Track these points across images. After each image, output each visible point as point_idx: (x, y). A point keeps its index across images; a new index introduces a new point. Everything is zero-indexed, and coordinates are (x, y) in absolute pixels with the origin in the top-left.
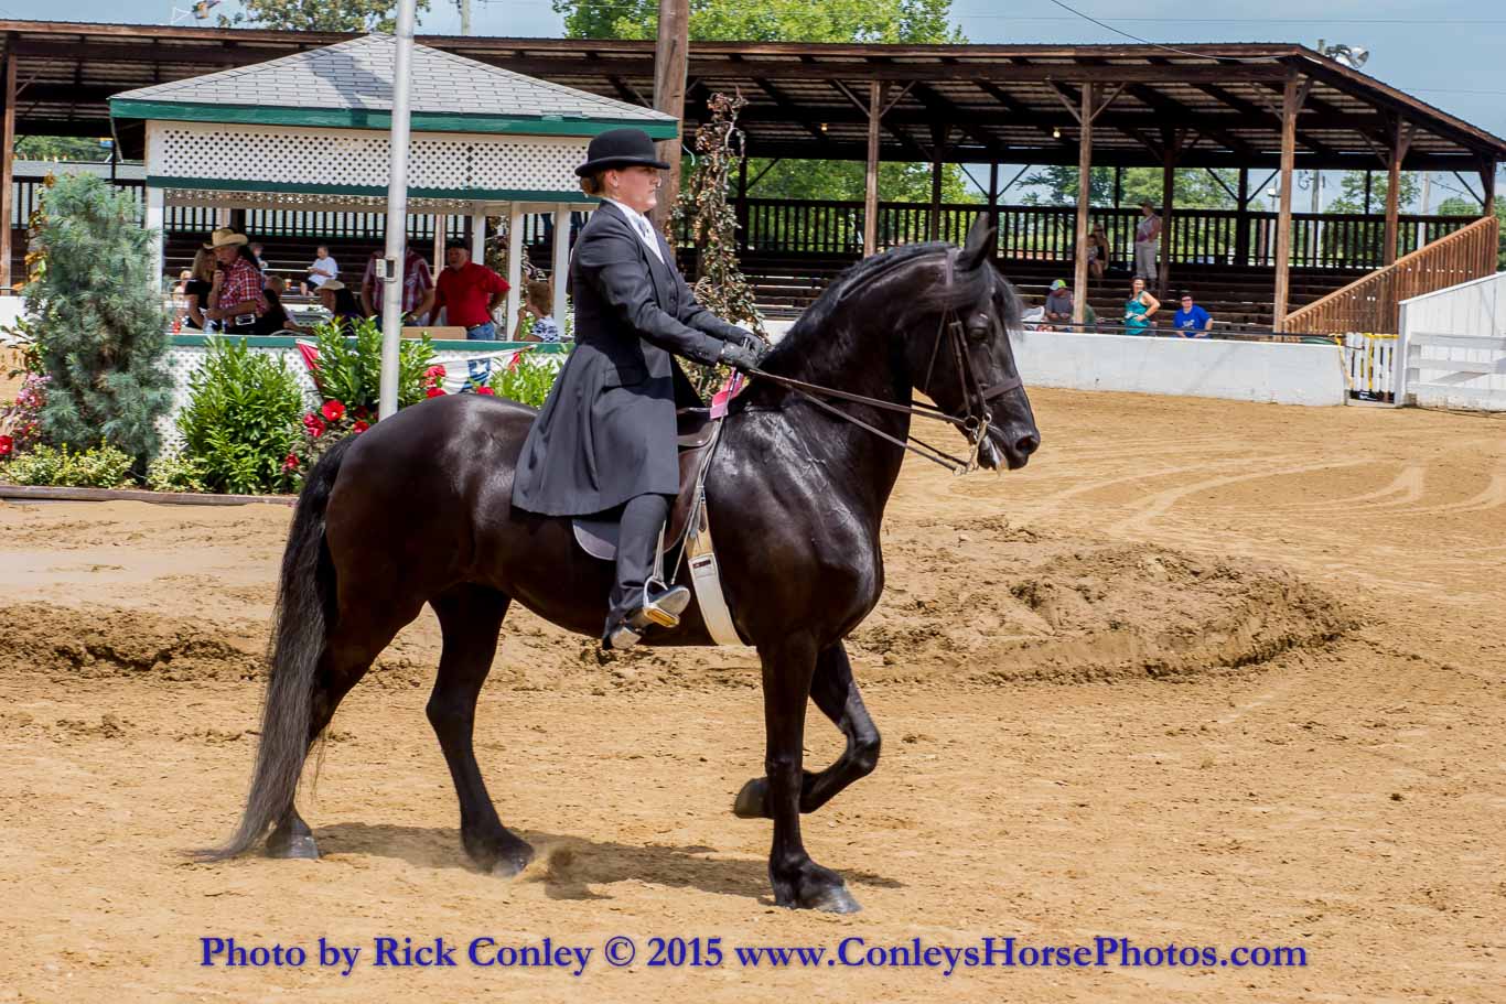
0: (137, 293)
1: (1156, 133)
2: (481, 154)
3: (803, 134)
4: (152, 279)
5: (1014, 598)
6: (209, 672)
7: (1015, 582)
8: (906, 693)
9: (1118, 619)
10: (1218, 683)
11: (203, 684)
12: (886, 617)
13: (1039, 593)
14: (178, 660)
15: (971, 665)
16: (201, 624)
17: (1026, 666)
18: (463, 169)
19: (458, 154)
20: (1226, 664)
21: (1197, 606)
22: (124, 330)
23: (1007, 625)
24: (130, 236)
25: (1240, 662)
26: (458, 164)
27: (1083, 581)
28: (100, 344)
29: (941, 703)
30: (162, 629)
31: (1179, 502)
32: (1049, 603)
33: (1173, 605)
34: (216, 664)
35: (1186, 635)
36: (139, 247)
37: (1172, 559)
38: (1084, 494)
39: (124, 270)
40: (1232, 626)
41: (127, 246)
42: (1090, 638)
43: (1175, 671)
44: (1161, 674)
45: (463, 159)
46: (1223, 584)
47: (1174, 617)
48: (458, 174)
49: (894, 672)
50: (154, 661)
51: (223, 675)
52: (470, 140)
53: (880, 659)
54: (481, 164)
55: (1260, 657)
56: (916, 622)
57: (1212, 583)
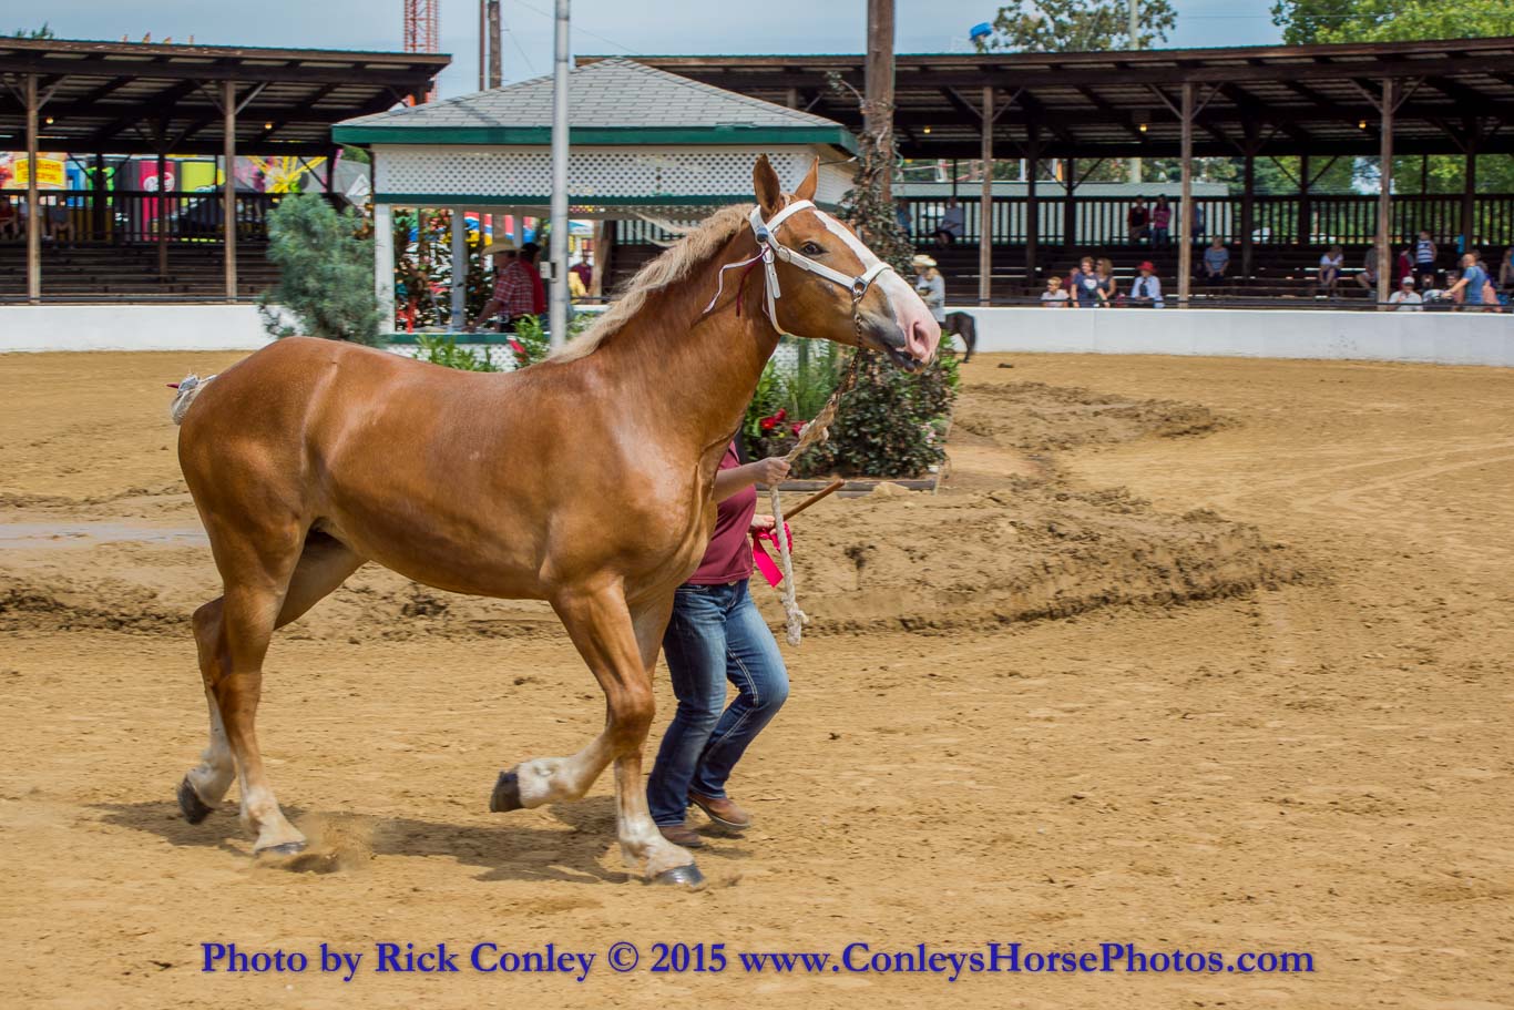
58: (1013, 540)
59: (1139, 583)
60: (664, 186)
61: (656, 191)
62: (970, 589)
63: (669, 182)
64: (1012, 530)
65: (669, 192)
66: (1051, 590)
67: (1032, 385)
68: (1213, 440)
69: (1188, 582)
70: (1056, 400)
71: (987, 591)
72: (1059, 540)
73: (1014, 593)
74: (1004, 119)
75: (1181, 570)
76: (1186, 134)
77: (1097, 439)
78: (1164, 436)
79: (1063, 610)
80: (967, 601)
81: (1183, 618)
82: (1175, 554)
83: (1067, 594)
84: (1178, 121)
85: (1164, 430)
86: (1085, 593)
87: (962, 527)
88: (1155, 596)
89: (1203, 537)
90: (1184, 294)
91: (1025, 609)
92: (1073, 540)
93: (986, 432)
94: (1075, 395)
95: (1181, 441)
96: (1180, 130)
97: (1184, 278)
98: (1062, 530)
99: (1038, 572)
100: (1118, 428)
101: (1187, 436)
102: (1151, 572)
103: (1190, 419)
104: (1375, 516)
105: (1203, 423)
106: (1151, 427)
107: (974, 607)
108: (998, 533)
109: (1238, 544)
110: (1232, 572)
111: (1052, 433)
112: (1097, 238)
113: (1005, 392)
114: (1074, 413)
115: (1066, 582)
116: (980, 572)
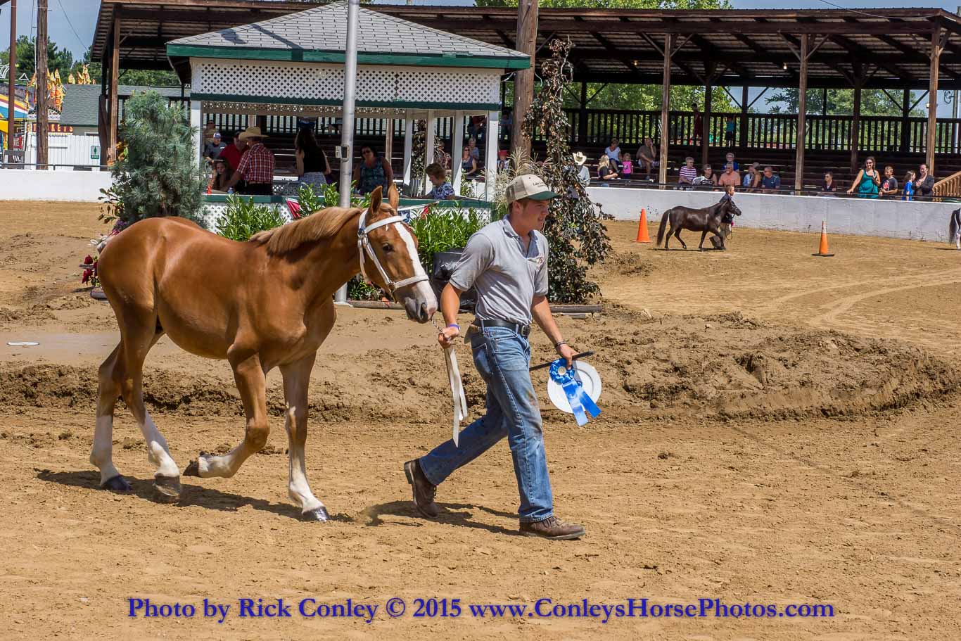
0: (183, 168)
1: (849, 66)
2: (404, 79)
3: (621, 67)
4: (194, 159)
5: (737, 365)
6: (214, 410)
7: (738, 354)
8: (664, 427)
9: (805, 379)
10: (869, 421)
11: (211, 418)
12: (654, 377)
13: (754, 362)
14: (195, 402)
15: (707, 408)
16: (210, 379)
17: (744, 409)
18: (392, 88)
19: (389, 79)
20: (875, 409)
21: (856, 370)
22: (175, 192)
23: (733, 382)
24: (179, 132)
25: (884, 407)
26: (389, 85)
27: (783, 355)
28: (159, 200)
29: (687, 433)
30: (185, 383)
31: (856, 305)
32: (761, 368)
33: (841, 370)
34: (219, 405)
35: (849, 389)
36: (186, 139)
37: (843, 341)
38: (796, 300)
39: (175, 153)
40: (879, 384)
41: (177, 138)
42: (786, 391)
43: (841, 413)
44: (832, 415)
45: (392, 82)
46: (875, 357)
47: (841, 378)
48: (389, 92)
49: (658, 412)
50: (180, 403)
51: (224, 412)
52: (397, 70)
53: (648, 404)
54: (404, 85)
55: (897, 404)
56: (673, 380)
57: (867, 356)
60: (400, 95)
61: (394, 98)
62: (852, 388)
63: (404, 91)
64: (834, 346)
65: (404, 98)
66: (891, 388)
71: (861, 389)
73: (877, 391)
80: (853, 396)
83: (899, 391)
86: (907, 390)
103: (633, 263)
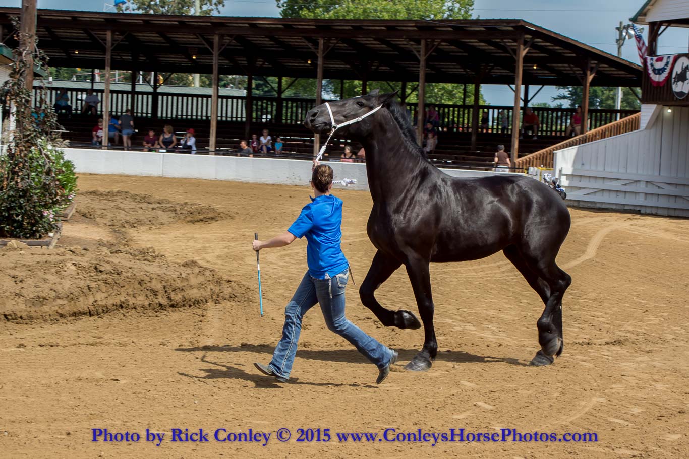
58: (74, 273)
59: (141, 298)
62: (44, 298)
64: (73, 267)
66: (91, 300)
67: (122, 192)
68: (214, 224)
69: (169, 298)
70: (134, 201)
71: (54, 300)
72: (99, 274)
73: (69, 302)
74: (117, 48)
75: (166, 292)
76: (215, 61)
77: (153, 223)
78: (188, 222)
79: (97, 312)
80: (43, 305)
81: (164, 317)
82: (164, 283)
83: (100, 303)
84: (212, 55)
85: (189, 219)
86: (110, 302)
87: (46, 265)
88: (150, 305)
89: (181, 274)
90: (212, 147)
91: (75, 310)
92: (107, 274)
93: (92, 217)
94: (145, 199)
95: (198, 225)
96: (212, 60)
97: (213, 139)
98: (102, 268)
99: (84, 291)
100: (164, 217)
101: (202, 223)
102: (149, 292)
103: (204, 213)
104: (287, 267)
105: (210, 215)
106: (182, 217)
107: (46, 308)
108: (65, 269)
109: (201, 279)
110: (194, 293)
111: (128, 218)
112: (169, 115)
113: (106, 195)
114: (141, 208)
115: (100, 296)
116: (51, 289)
